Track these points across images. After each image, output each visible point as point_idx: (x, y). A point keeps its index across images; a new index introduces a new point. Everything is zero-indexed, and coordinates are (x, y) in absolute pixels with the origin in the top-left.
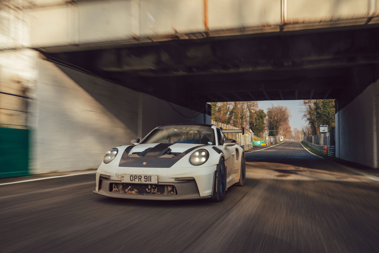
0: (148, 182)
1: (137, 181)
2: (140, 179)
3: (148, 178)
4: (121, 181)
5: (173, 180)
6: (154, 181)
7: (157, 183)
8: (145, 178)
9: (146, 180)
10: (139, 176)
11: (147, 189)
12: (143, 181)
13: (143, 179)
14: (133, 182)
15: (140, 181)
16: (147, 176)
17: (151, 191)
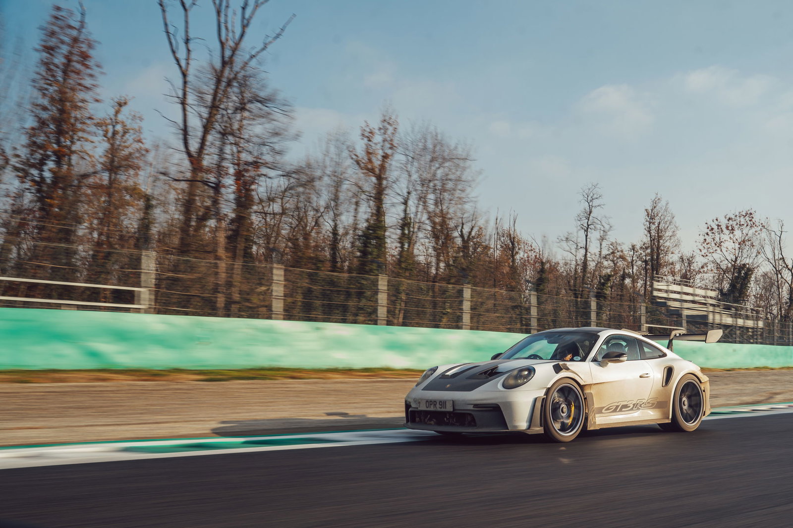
0: (443, 410)
1: (432, 408)
2: (435, 405)
3: (443, 403)
4: (417, 408)
5: (471, 407)
6: (449, 408)
7: (452, 410)
8: (440, 405)
9: (441, 406)
10: (434, 402)
11: (445, 419)
12: (438, 408)
13: (438, 406)
14: (429, 409)
15: (435, 408)
16: (441, 402)
17: (449, 422)
